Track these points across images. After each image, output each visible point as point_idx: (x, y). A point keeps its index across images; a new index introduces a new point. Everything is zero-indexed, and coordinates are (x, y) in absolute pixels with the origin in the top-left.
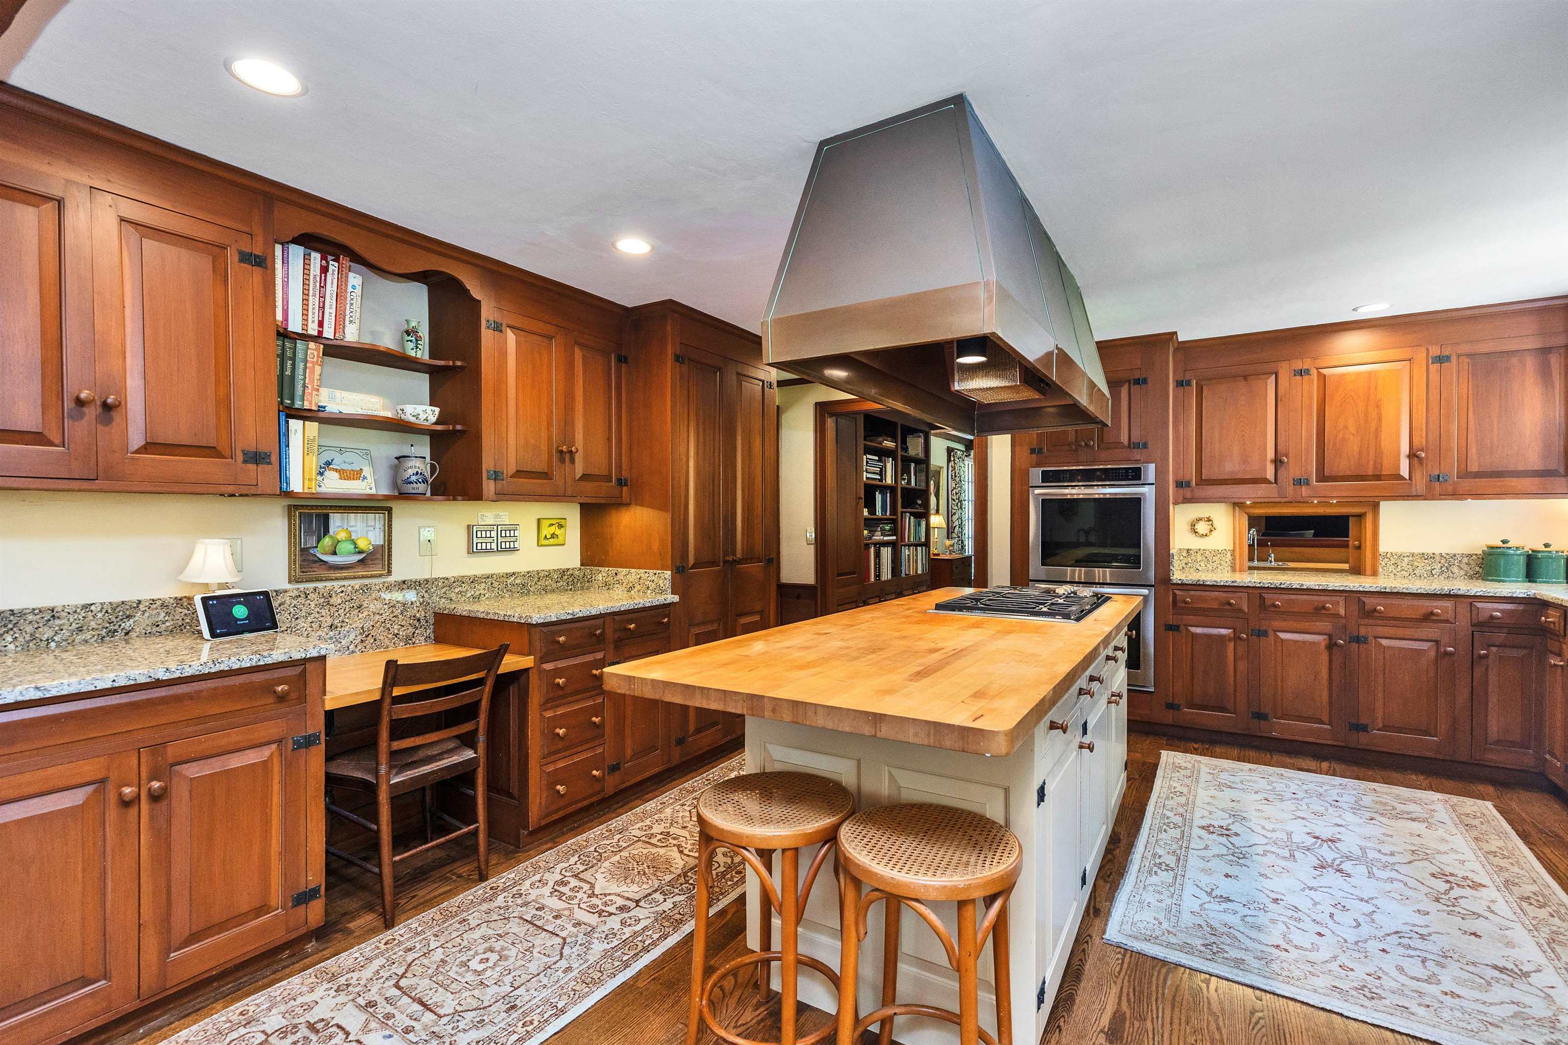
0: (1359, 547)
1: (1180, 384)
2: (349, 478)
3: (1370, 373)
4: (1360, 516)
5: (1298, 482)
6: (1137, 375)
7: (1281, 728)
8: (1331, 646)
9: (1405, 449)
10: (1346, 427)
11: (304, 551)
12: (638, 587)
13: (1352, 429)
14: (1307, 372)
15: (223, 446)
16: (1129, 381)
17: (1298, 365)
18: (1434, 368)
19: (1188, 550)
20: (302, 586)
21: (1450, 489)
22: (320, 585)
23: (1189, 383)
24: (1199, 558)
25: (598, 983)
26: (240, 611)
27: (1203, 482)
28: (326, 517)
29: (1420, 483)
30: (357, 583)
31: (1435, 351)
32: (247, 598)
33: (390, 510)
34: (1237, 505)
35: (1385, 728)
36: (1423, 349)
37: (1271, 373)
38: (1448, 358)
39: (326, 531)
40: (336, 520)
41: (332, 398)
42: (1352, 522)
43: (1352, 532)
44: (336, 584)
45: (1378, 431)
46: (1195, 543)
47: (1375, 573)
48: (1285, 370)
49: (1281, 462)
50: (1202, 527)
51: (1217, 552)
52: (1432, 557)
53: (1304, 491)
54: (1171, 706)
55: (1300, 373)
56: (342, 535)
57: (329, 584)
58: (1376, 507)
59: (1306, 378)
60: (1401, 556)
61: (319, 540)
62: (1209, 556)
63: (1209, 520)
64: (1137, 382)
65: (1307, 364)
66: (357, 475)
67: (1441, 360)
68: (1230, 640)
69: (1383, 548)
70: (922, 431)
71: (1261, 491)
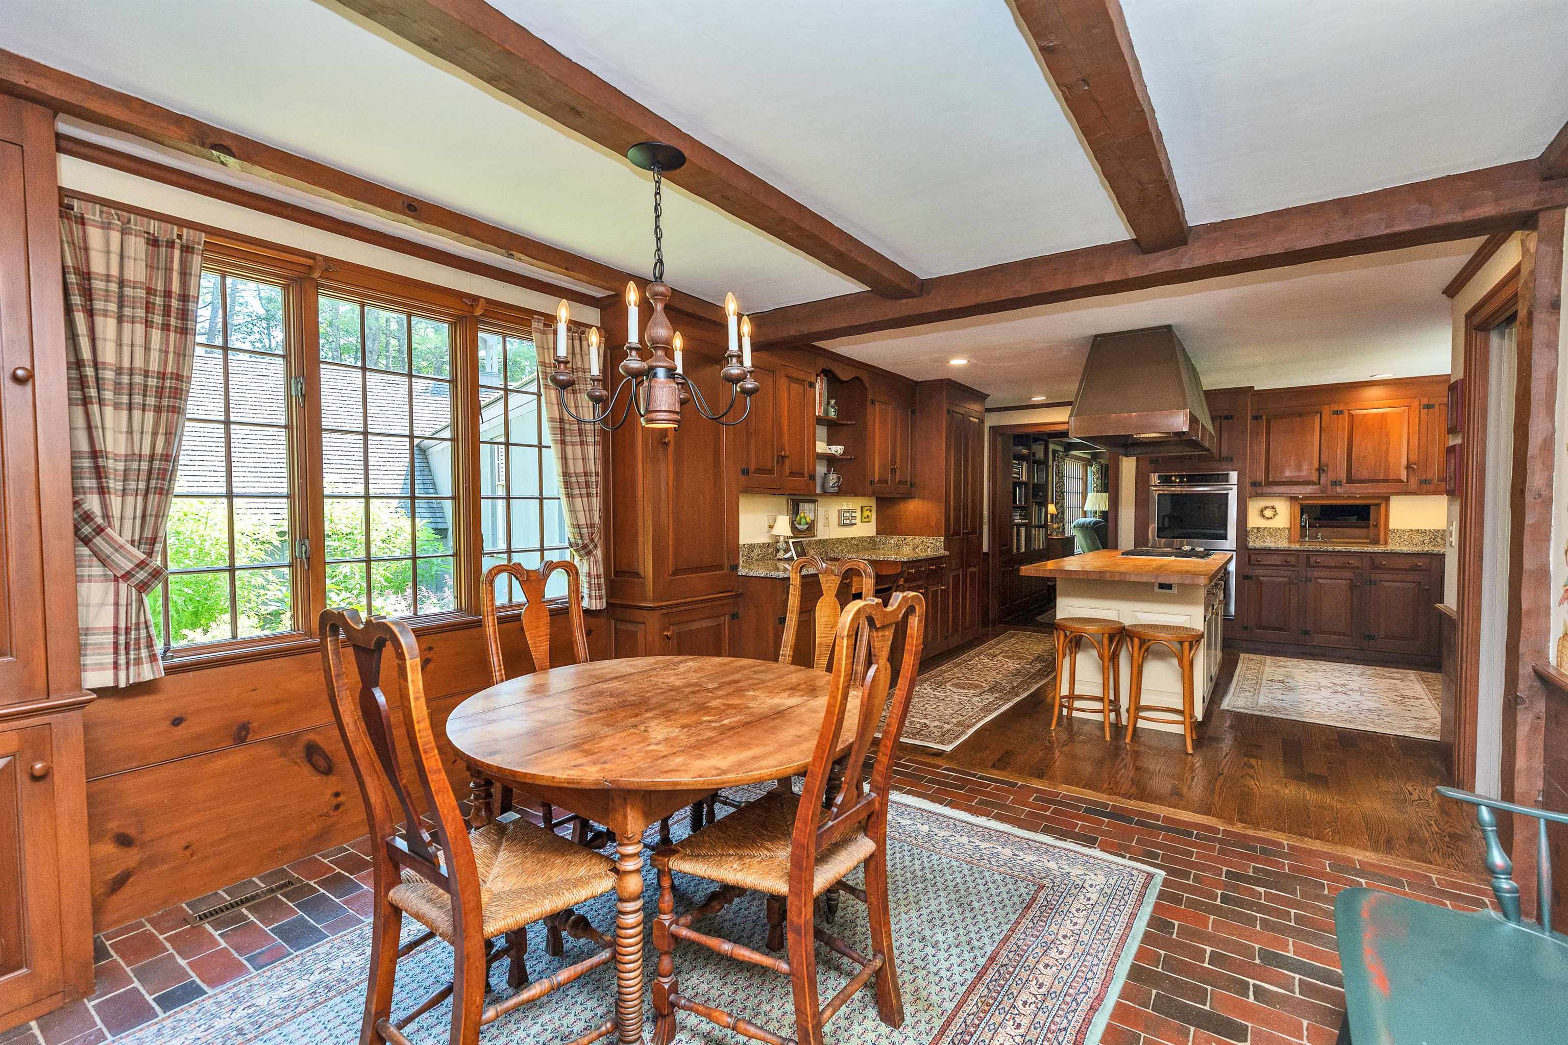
0: (1376, 526)
1: (1255, 418)
3: (1383, 414)
4: (1378, 505)
5: (1335, 483)
6: (1226, 413)
7: (1318, 639)
8: (1352, 587)
9: (1404, 462)
10: (1366, 448)
11: (792, 522)
12: (921, 547)
13: (1371, 450)
14: (1342, 412)
15: (804, 472)
16: (1221, 417)
17: (1336, 407)
18: (1424, 412)
19: (1258, 528)
21: (1432, 489)
22: (797, 540)
23: (1261, 417)
24: (1266, 534)
25: (990, 712)
27: (1269, 484)
28: (798, 505)
29: (1413, 484)
30: (807, 540)
31: (1425, 401)
33: (817, 501)
34: (1293, 499)
35: (1386, 637)
36: (1417, 400)
37: (1316, 413)
38: (1433, 406)
39: (798, 512)
40: (801, 507)
42: (1372, 509)
43: (1372, 516)
45: (1387, 451)
46: (1263, 523)
47: (1386, 543)
48: (1326, 410)
49: (1324, 471)
50: (1268, 513)
51: (1278, 530)
52: (1424, 532)
53: (1339, 490)
54: (1245, 628)
55: (1336, 413)
58: (1387, 499)
59: (1341, 416)
60: (1404, 532)
62: (1272, 532)
63: (1273, 508)
64: (1226, 418)
65: (1341, 407)
67: (1428, 407)
68: (1286, 584)
69: (1392, 526)
70: (1043, 440)
71: (1309, 489)
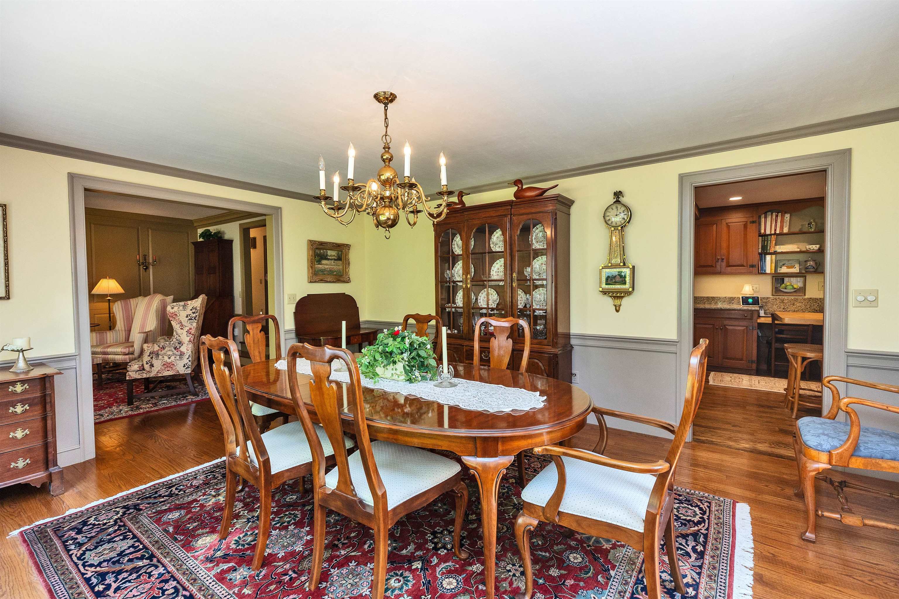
2: (790, 268)
11: (776, 288)
15: (745, 264)
20: (775, 297)
22: (780, 297)
26: (750, 300)
28: (783, 279)
30: (793, 298)
32: (753, 298)
33: (805, 277)
39: (783, 283)
40: (786, 280)
41: (779, 249)
44: (786, 297)
56: (788, 284)
57: (783, 297)
61: (781, 285)
66: (793, 267)
